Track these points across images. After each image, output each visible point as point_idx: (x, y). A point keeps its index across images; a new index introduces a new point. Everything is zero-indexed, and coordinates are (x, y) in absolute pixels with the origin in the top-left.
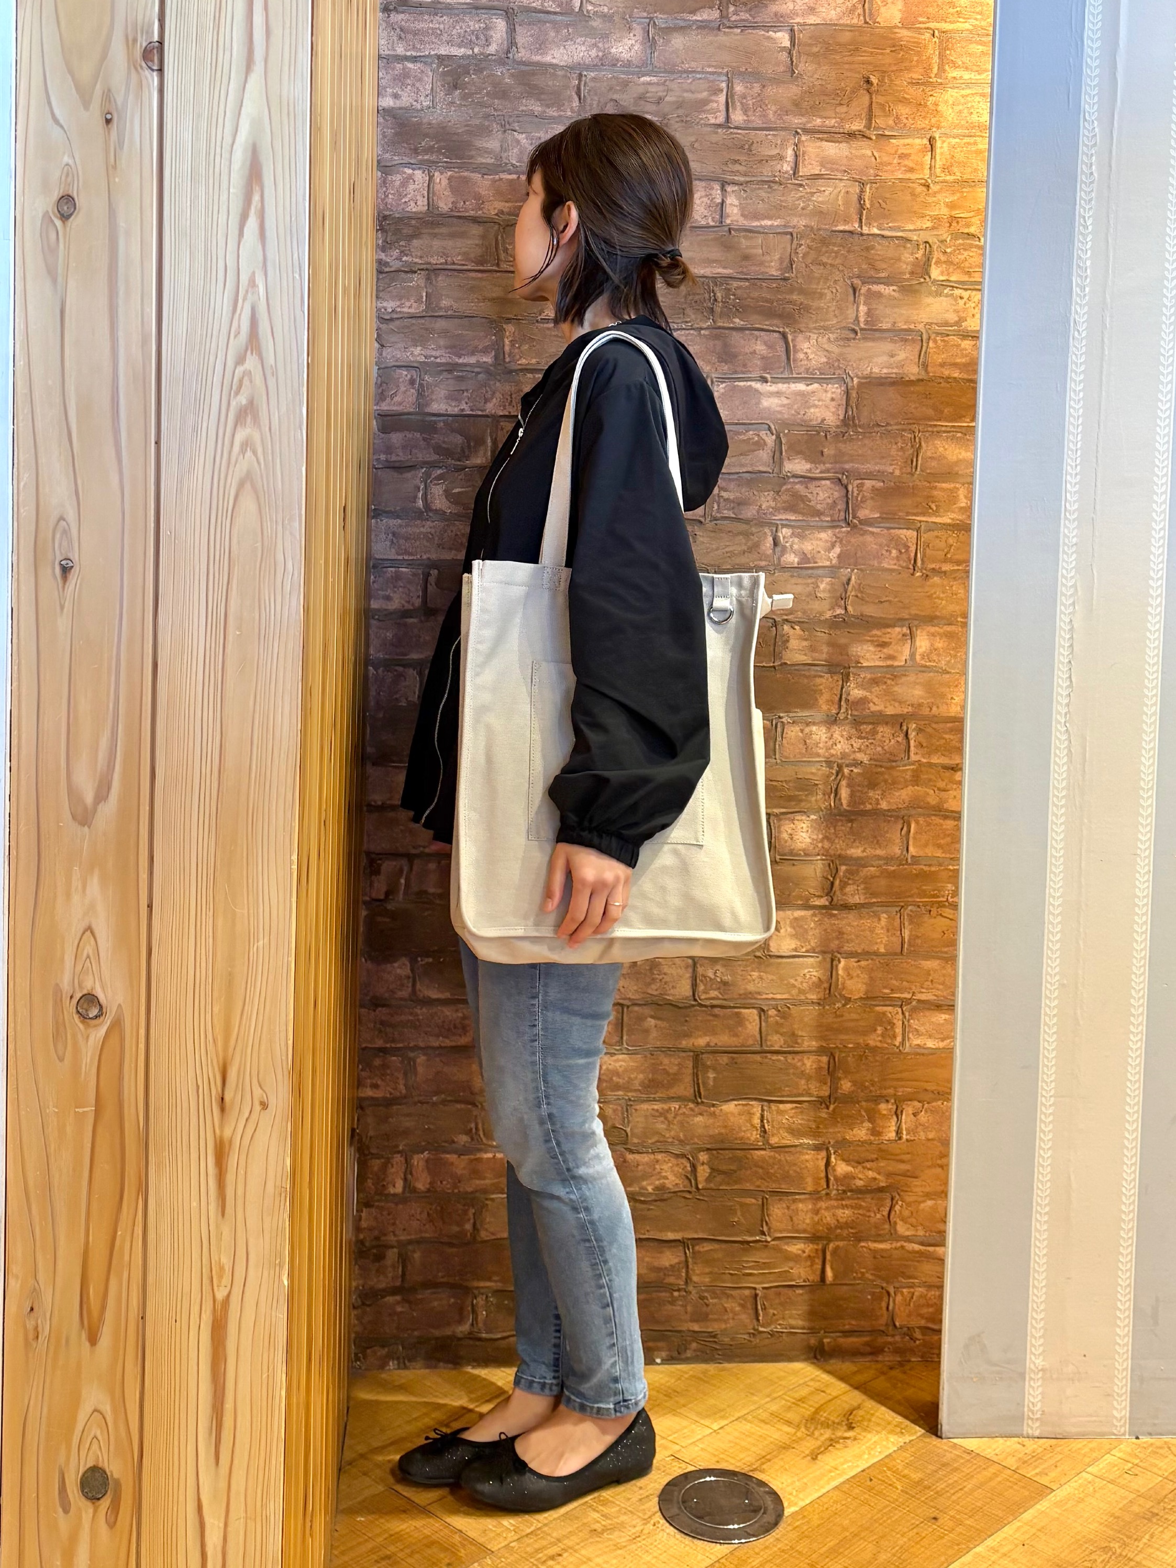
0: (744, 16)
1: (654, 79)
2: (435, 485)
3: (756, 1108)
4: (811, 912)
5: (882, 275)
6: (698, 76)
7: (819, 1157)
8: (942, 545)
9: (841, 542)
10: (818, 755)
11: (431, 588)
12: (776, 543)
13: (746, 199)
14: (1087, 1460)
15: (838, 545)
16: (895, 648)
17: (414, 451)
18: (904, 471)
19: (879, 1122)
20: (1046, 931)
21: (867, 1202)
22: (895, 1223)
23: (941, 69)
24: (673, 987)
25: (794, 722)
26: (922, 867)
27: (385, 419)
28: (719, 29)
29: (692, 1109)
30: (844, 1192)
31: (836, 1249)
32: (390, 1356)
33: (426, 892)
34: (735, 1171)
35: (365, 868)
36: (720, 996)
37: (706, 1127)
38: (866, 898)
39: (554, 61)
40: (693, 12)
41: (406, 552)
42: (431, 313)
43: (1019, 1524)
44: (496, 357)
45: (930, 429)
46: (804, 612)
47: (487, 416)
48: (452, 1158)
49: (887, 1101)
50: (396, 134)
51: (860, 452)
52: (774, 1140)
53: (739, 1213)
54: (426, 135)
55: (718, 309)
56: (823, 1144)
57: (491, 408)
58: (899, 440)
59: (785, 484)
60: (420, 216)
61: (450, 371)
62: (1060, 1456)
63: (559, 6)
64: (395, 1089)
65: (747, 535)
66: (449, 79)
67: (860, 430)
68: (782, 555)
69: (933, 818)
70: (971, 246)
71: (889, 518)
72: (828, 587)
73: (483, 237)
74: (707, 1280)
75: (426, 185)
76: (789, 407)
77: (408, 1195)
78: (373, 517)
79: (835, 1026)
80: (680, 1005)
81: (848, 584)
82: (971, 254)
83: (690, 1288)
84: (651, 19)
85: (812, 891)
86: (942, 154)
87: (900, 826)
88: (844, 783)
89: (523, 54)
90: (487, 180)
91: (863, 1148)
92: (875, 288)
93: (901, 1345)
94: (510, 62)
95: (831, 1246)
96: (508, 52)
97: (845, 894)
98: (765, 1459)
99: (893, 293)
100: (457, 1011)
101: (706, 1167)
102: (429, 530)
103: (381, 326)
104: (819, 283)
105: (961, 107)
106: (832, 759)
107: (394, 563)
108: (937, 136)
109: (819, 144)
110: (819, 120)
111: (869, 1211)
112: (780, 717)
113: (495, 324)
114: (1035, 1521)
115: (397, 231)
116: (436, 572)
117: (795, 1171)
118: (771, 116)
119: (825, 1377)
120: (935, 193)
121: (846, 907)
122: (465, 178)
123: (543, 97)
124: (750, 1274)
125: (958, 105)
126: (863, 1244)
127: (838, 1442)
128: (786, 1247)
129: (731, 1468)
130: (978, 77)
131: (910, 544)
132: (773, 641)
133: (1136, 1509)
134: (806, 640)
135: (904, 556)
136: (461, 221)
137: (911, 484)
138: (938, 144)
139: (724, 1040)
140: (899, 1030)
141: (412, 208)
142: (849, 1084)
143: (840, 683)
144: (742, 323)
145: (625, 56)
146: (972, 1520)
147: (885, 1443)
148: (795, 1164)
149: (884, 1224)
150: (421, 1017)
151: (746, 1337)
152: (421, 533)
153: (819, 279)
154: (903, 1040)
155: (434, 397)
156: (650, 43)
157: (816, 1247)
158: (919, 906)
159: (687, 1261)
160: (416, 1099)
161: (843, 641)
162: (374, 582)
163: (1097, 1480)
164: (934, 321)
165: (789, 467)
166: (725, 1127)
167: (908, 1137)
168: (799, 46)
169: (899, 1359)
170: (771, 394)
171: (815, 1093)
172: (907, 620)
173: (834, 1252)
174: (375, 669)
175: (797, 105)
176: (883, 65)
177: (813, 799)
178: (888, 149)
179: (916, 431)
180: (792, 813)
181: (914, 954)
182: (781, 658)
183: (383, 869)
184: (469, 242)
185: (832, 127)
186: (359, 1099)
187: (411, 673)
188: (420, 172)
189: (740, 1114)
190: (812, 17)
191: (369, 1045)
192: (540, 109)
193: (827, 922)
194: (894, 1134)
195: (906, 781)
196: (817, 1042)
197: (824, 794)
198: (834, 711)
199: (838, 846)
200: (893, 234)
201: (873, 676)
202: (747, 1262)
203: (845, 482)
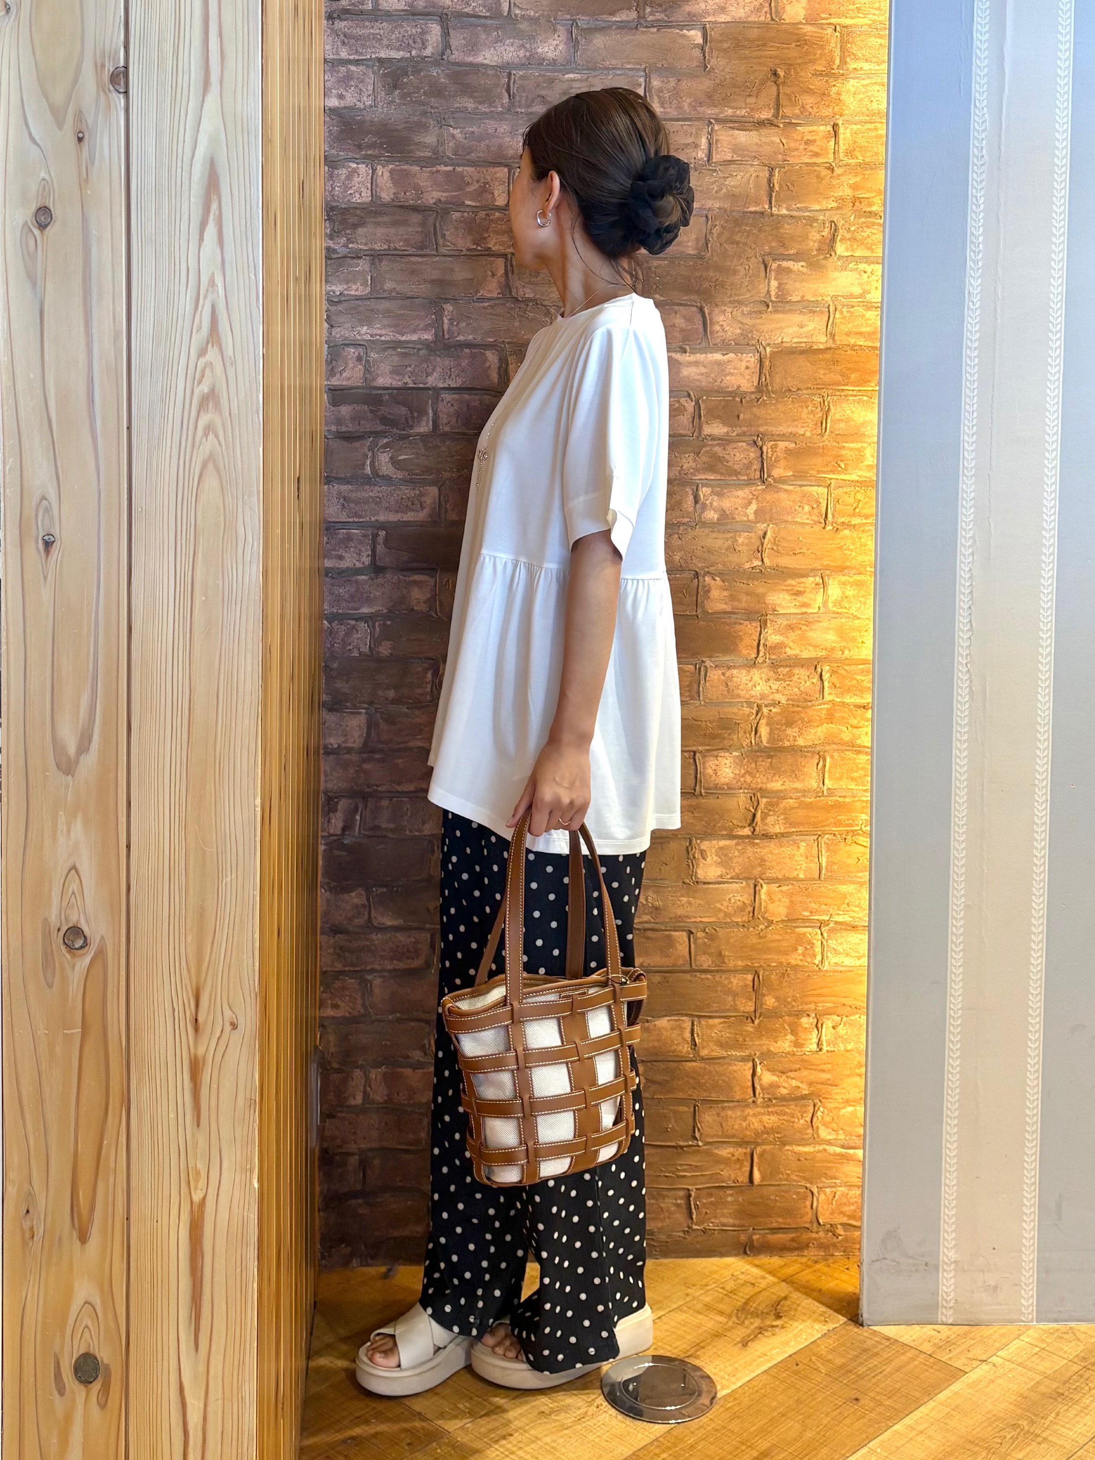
0: (660, 16)
1: (578, 76)
2: (382, 452)
3: (687, 1023)
4: (735, 842)
5: (792, 252)
6: (618, 72)
7: (747, 1068)
8: (851, 500)
9: (757, 498)
10: (739, 696)
11: (380, 548)
12: (696, 500)
14: (997, 1345)
15: (754, 501)
16: (809, 596)
17: (362, 422)
18: (814, 432)
19: (802, 1035)
20: (952, 856)
21: (792, 1108)
22: (818, 1127)
23: (843, 62)
25: (716, 666)
26: (837, 798)
27: (336, 393)
28: (636, 28)
30: (770, 1099)
31: (764, 1151)
32: (353, 1255)
33: (379, 827)
34: (668, 1081)
35: (323, 807)
36: (652, 920)
38: (785, 828)
39: (485, 62)
40: (612, 14)
41: (356, 515)
42: (376, 294)
43: (935, 1404)
44: (436, 335)
45: (838, 393)
46: (724, 565)
47: (428, 389)
48: (408, 1072)
49: (808, 1015)
50: (341, 132)
51: (773, 415)
52: (704, 1053)
53: (673, 1120)
54: (370, 132)
56: (750, 1056)
57: (431, 381)
58: (809, 403)
59: (704, 446)
60: (365, 206)
61: (394, 348)
62: (972, 1342)
63: (488, 11)
64: (354, 1009)
66: (389, 80)
67: (773, 395)
68: (702, 513)
69: (847, 753)
70: (874, 224)
71: (801, 476)
72: (746, 541)
73: (423, 224)
75: (369, 177)
76: (707, 375)
77: (367, 1106)
78: (325, 484)
79: (760, 946)
81: (764, 537)
82: (874, 231)
84: (574, 20)
85: (735, 822)
86: (844, 139)
87: (816, 762)
88: (763, 721)
89: (456, 56)
90: (425, 172)
91: (786, 1059)
92: (785, 264)
93: (825, 1241)
94: (444, 63)
95: (759, 1149)
96: (443, 54)
97: (766, 825)
98: (699, 1346)
99: (801, 269)
100: (409, 936)
102: (377, 494)
103: (331, 308)
104: (732, 262)
105: (862, 96)
106: (752, 700)
107: (344, 525)
108: (840, 122)
109: (731, 132)
110: (730, 111)
111: (793, 1117)
112: (703, 661)
113: (435, 304)
114: (949, 1401)
115: (343, 221)
116: (384, 532)
117: (724, 1081)
118: (686, 108)
119: (755, 1271)
120: (839, 175)
121: (767, 836)
122: (405, 170)
123: (475, 94)
124: (685, 1176)
125: (859, 93)
126: (787, 1148)
127: (766, 1330)
128: (716, 1151)
129: (668, 1354)
130: (877, 67)
131: (821, 500)
132: (695, 591)
133: (1042, 1389)
134: (726, 590)
136: (403, 210)
137: (821, 445)
138: (841, 130)
139: (656, 960)
140: (818, 949)
141: (357, 199)
142: (773, 1000)
143: (759, 629)
144: (662, 299)
145: (551, 55)
146: (890, 1400)
147: (810, 1331)
149: (807, 1129)
150: (376, 942)
151: (681, 1234)
152: (369, 497)
153: (733, 257)
154: (822, 959)
155: (380, 372)
156: (573, 43)
158: (835, 835)
160: (373, 1018)
161: (760, 590)
162: (327, 543)
163: (1007, 1363)
164: (841, 294)
165: (707, 430)
166: (659, 1040)
167: (829, 1049)
168: (711, 42)
169: (823, 1254)
170: (690, 364)
171: (742, 1009)
172: (819, 570)
173: (761, 1156)
174: (330, 623)
175: (710, 97)
176: (789, 59)
177: (735, 737)
178: (795, 135)
179: (825, 395)
180: (715, 750)
181: (831, 879)
182: (703, 607)
183: (340, 807)
184: (410, 229)
185: (743, 117)
186: (320, 1018)
187: (362, 625)
188: (364, 166)
189: (672, 1029)
190: (722, 15)
191: (330, 969)
192: (473, 106)
193: (750, 851)
194: (815, 1046)
195: (820, 720)
196: (742, 961)
197: (745, 732)
198: (754, 656)
199: (759, 780)
200: (801, 214)
201: (789, 623)
202: (681, 1165)
203: (760, 443)
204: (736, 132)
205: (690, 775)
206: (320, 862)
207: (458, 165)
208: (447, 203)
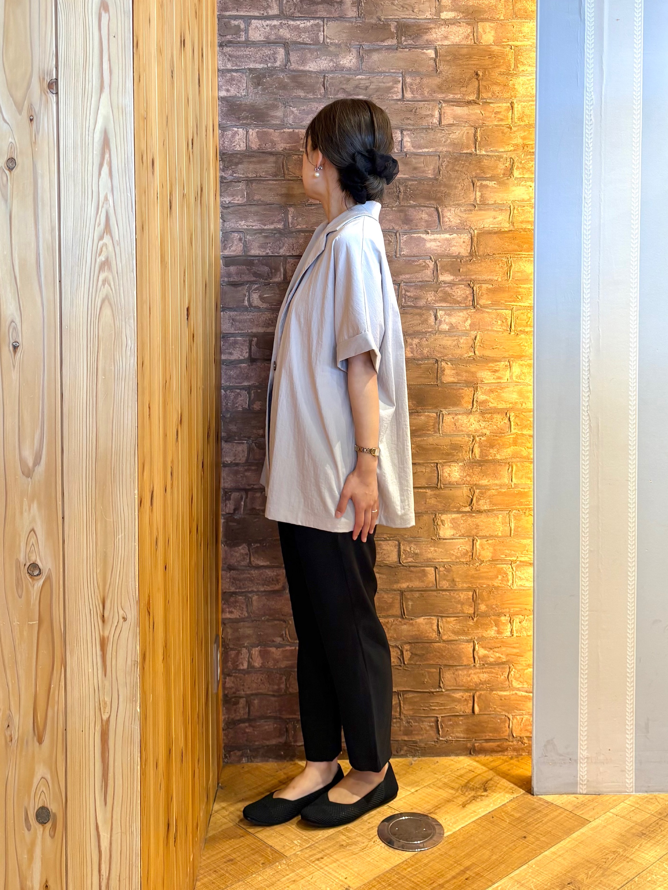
0: (410, 42)
1: (364, 77)
2: (254, 293)
3: (434, 620)
4: (461, 515)
5: (488, 176)
6: (387, 74)
7: (470, 646)
8: (525, 317)
9: (471, 316)
10: (463, 431)
11: (253, 348)
12: (436, 319)
13: (414, 138)
14: (611, 806)
15: (469, 319)
16: (501, 373)
17: (242, 276)
18: (503, 278)
19: (501, 627)
21: (497, 669)
22: (512, 681)
23: (516, 66)
24: (389, 557)
26: (520, 489)
27: (227, 259)
28: (397, 49)
29: (400, 622)
30: (483, 664)
31: (480, 695)
32: (242, 756)
33: (255, 509)
34: (424, 654)
35: (222, 497)
36: (414, 561)
37: (409, 631)
38: (490, 507)
39: (310, 69)
40: (383, 41)
41: (240, 329)
42: (250, 203)
43: (569, 840)
44: (284, 225)
45: (516, 256)
46: (453, 355)
47: (280, 256)
48: (273, 649)
49: (505, 615)
50: (228, 110)
51: (480, 269)
52: (445, 638)
53: (427, 677)
54: (245, 110)
55: (401, 197)
56: (472, 639)
57: (282, 252)
58: (500, 262)
59: (440, 287)
60: (242, 152)
61: (260, 233)
62: (596, 804)
63: (312, 40)
64: (242, 614)
65: (421, 315)
66: (255, 80)
67: (479, 258)
68: (440, 324)
69: (525, 463)
71: (496, 303)
72: (465, 341)
73: (276, 162)
74: (411, 713)
75: (245, 136)
76: (441, 247)
77: (250, 669)
78: (222, 311)
79: (476, 576)
80: (393, 566)
81: (475, 339)
83: (402, 717)
84: (361, 45)
85: (461, 503)
86: (517, 111)
87: (508, 468)
88: (477, 445)
89: (294, 66)
90: (277, 132)
91: (492, 641)
92: (484, 183)
93: (517, 746)
94: (287, 70)
95: (478, 693)
96: (286, 65)
97: (479, 505)
99: (494, 185)
100: (273, 572)
101: (408, 652)
102: (252, 317)
103: (223, 210)
104: (454, 182)
105: (527, 86)
106: (470, 433)
107: (233, 335)
108: (515, 101)
109: (452, 107)
110: (452, 96)
111: (497, 675)
112: (441, 411)
113: (284, 208)
114: (578, 838)
115: (230, 161)
116: (256, 339)
117: (456, 654)
119: (475, 764)
120: (515, 132)
121: (479, 512)
122: (265, 132)
123: (305, 88)
124: (434, 710)
125: (526, 85)
126: (494, 692)
127: (478, 798)
128: (453, 695)
131: (508, 318)
132: (436, 371)
134: (454, 370)
135: (505, 324)
136: (264, 155)
137: (507, 286)
138: (516, 106)
139: (416, 584)
140: (510, 577)
141: (238, 148)
142: (484, 607)
143: (473, 392)
144: (414, 203)
145: (348, 65)
147: (503, 798)
148: (456, 650)
149: (505, 681)
150: (254, 575)
151: (433, 743)
152: (247, 319)
153: (455, 179)
154: (513, 582)
155: (252, 247)
156: (361, 58)
157: (469, 694)
158: (519, 511)
159: (400, 703)
160: (253, 619)
161: (473, 370)
162: (223, 346)
164: (517, 199)
165: (442, 278)
166: (419, 631)
167: (517, 635)
168: (439, 57)
169: (516, 754)
170: (431, 240)
171: (466, 612)
172: (507, 358)
173: (479, 697)
174: (225, 391)
175: (440, 88)
176: (485, 65)
177: (460, 455)
178: (489, 109)
179: (509, 257)
180: (449, 462)
181: (517, 535)
182: (441, 380)
183: (232, 497)
184: (269, 165)
185: (459, 99)
186: (223, 619)
187: (244, 393)
188: (241, 130)
189: (426, 624)
190: (446, 41)
191: (227, 591)
192: (304, 95)
193: (470, 520)
194: (509, 633)
195: (510, 444)
196: (466, 584)
197: (466, 452)
198: (470, 407)
199: (474, 479)
200: (493, 154)
201: (491, 388)
202: (433, 703)
203: (472, 285)
204: (455, 108)
205: (435, 476)
206: (221, 529)
207: (296, 128)
208: (290, 150)
